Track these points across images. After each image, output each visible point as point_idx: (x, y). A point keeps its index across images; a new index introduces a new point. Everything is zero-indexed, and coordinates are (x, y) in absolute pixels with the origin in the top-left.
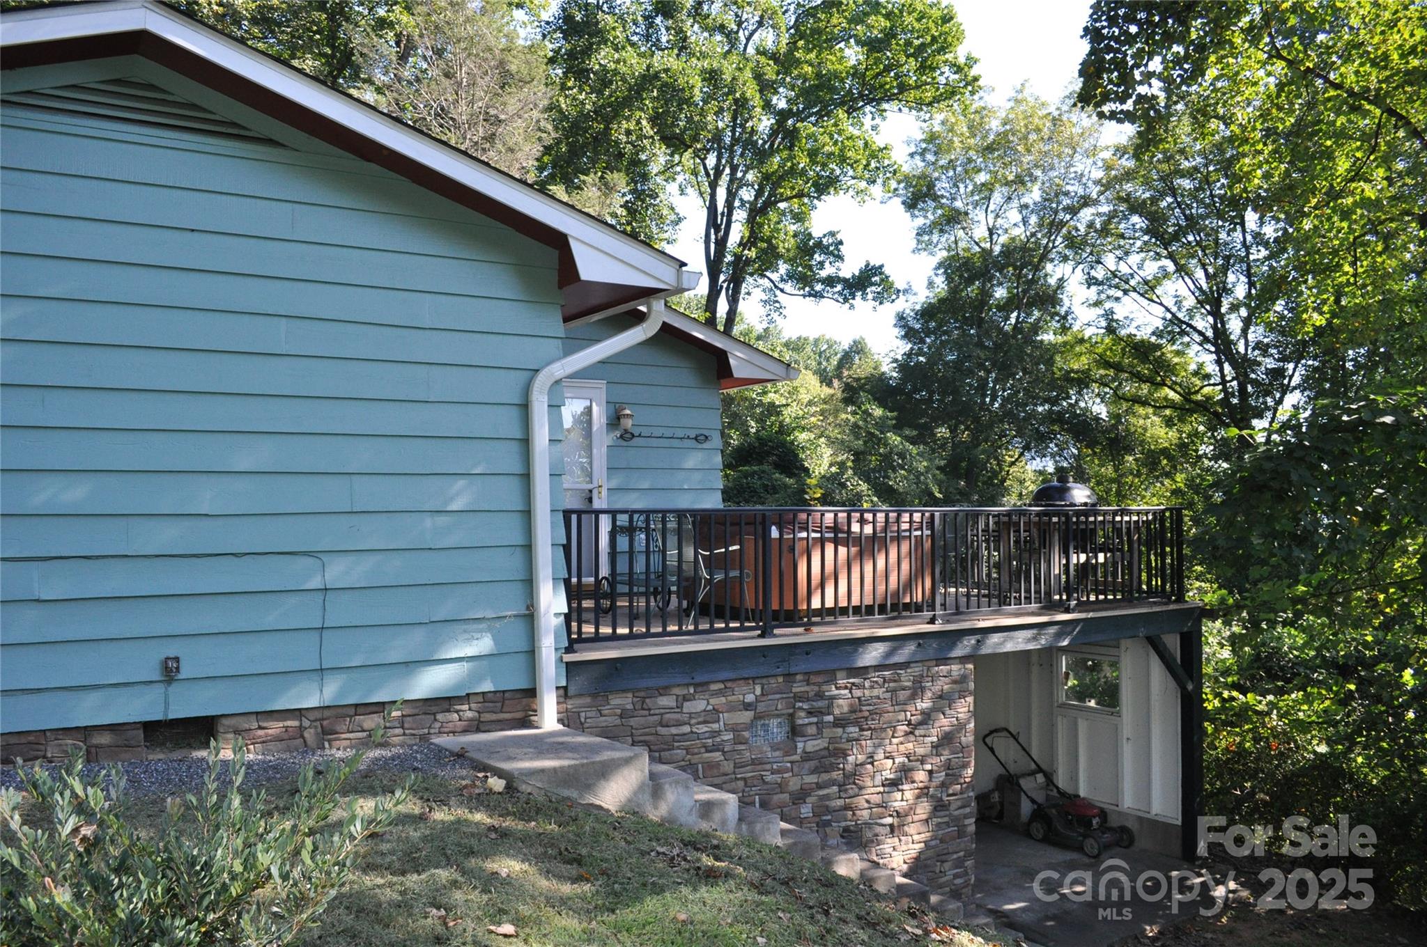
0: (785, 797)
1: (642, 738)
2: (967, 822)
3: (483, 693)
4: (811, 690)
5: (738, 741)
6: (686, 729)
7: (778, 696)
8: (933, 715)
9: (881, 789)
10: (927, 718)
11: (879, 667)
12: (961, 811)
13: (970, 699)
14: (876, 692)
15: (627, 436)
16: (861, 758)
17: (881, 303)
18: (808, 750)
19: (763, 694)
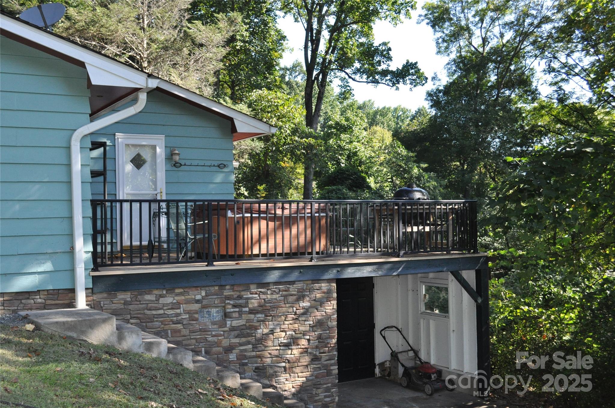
0: (220, 349)
1: (135, 316)
2: (332, 368)
3: (47, 290)
4: (235, 294)
5: (192, 319)
6: (161, 312)
7: (215, 297)
8: (310, 310)
9: (279, 348)
10: (306, 312)
11: (276, 283)
12: (328, 362)
13: (335, 302)
14: (275, 296)
15: (177, 165)
16: (266, 331)
17: (415, 86)
18: (233, 325)
19: (206, 296)
